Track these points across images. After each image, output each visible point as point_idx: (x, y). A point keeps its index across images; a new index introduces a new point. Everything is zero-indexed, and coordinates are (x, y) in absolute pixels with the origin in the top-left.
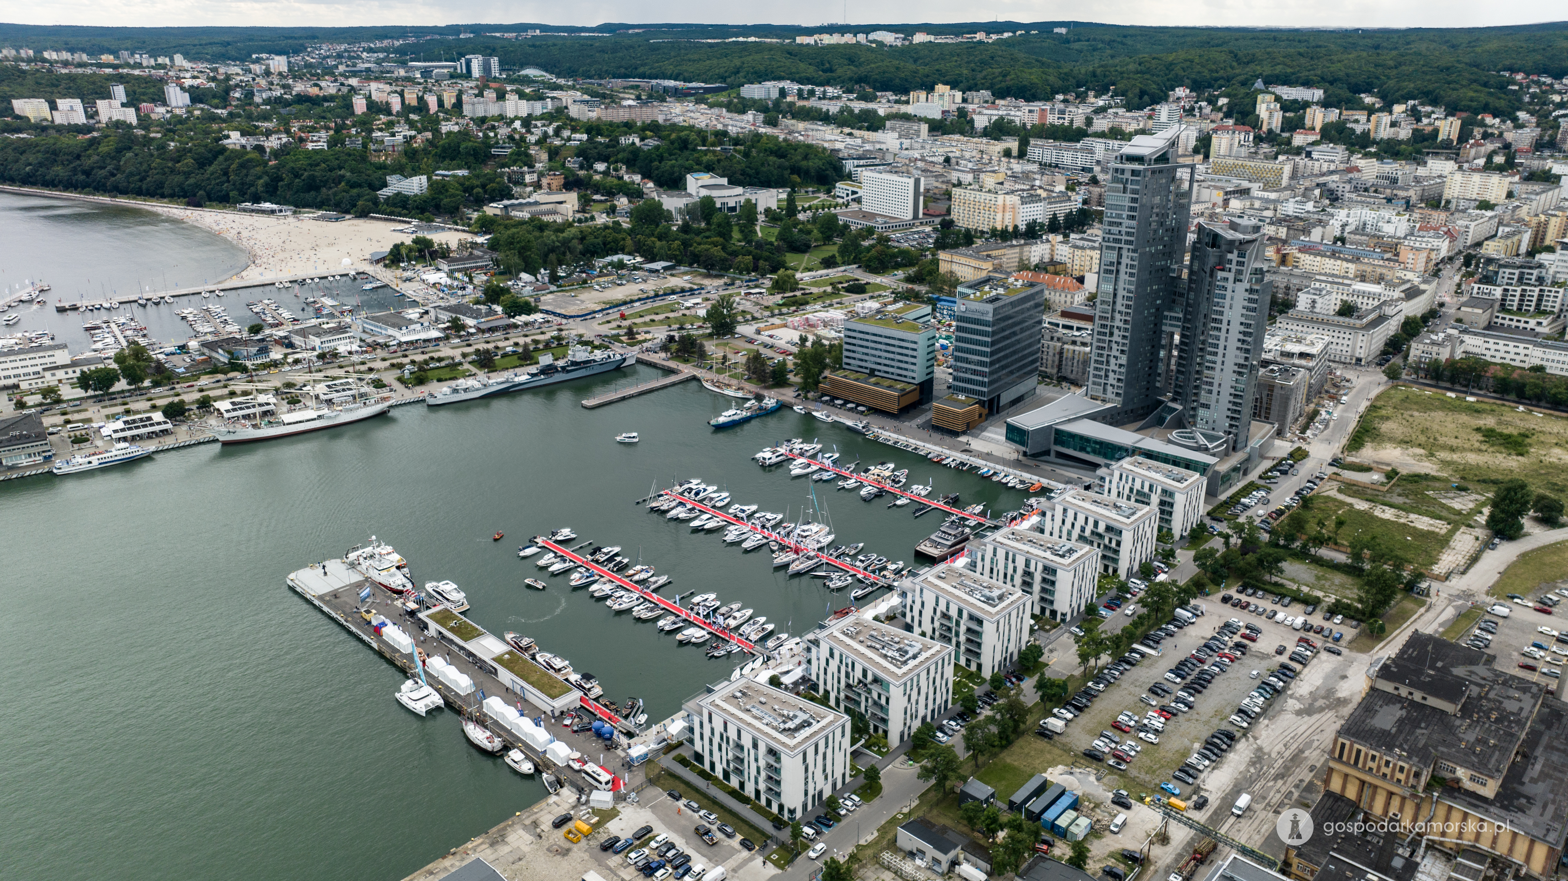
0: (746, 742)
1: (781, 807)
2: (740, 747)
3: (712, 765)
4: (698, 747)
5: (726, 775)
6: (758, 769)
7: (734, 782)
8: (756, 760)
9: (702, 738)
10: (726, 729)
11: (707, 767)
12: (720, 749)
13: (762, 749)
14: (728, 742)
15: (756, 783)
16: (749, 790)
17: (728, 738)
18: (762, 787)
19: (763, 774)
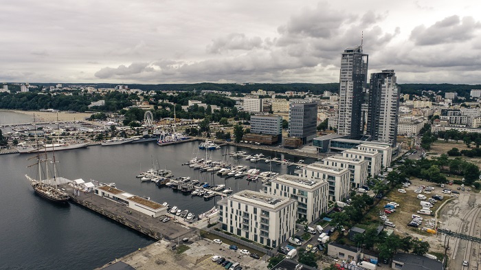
0: (251, 211)
1: (269, 241)
2: (246, 215)
3: (232, 228)
4: (224, 222)
5: (239, 232)
6: (257, 223)
7: (243, 235)
8: (256, 219)
9: (227, 216)
10: (239, 208)
11: (229, 231)
12: (236, 219)
13: (259, 211)
14: (240, 215)
15: (255, 232)
16: (251, 237)
17: (240, 212)
18: (258, 232)
19: (259, 225)
